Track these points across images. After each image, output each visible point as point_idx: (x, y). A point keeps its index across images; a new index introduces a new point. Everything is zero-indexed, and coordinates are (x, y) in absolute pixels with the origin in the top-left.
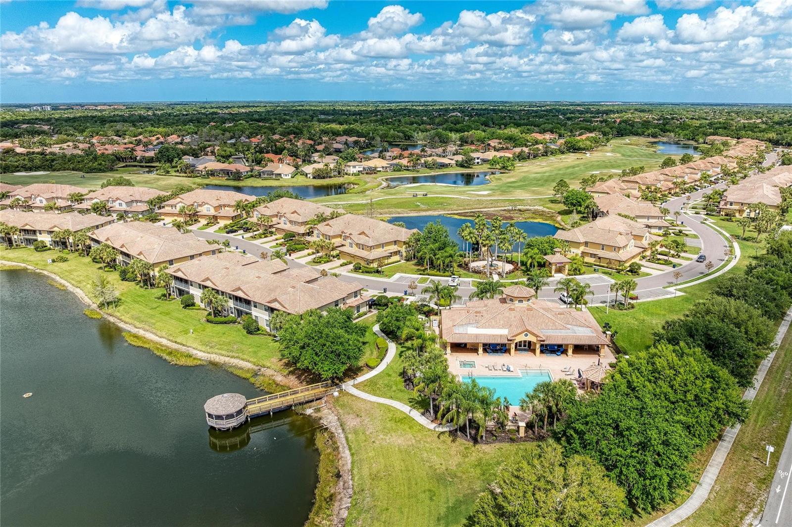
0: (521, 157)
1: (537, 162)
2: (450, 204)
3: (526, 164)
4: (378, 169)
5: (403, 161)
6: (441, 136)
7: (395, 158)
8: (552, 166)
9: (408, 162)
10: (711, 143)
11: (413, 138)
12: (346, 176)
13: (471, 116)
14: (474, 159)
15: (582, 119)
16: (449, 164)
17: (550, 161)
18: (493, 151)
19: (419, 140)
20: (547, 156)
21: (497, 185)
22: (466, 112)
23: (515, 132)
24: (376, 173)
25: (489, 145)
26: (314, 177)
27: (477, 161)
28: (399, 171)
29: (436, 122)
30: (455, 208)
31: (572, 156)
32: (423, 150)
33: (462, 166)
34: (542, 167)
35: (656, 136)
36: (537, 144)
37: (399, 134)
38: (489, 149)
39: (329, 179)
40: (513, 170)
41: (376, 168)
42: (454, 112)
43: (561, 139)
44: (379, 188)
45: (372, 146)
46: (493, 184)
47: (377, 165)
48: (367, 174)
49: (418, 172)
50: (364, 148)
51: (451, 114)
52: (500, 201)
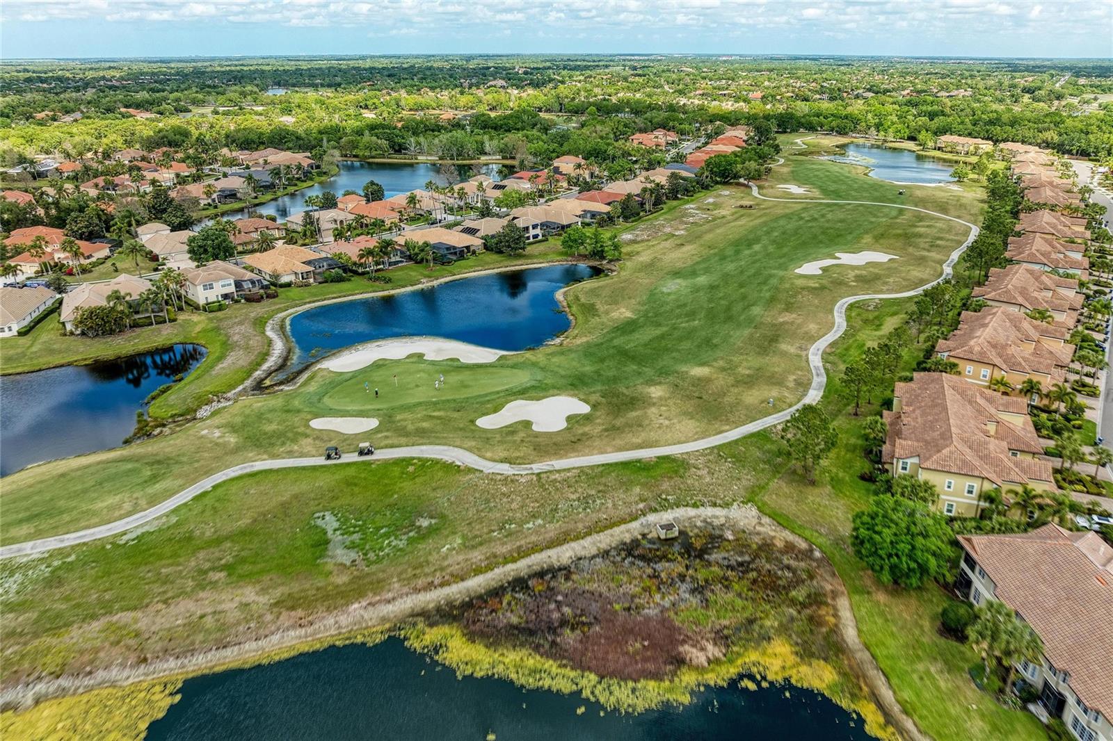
1: (663, 222)
2: (443, 523)
3: (640, 231)
4: (284, 280)
5: (351, 250)
6: (462, 147)
7: (339, 235)
8: (699, 237)
9: (361, 256)
10: (949, 149)
11: (406, 149)
12: (182, 317)
13: (522, 88)
14: (527, 229)
15: (701, 92)
16: (468, 247)
17: (691, 220)
18: (565, 184)
19: (421, 153)
20: (676, 198)
21: (588, 345)
22: (513, 79)
23: (603, 134)
24: (275, 296)
25: (556, 170)
26: (83, 334)
27: (532, 232)
28: (339, 280)
29: (462, 104)
30: (457, 561)
31: (725, 199)
32: (412, 200)
33: (500, 252)
34: (679, 242)
35: (846, 134)
36: (651, 166)
37: (379, 141)
38: (558, 181)
39: (129, 334)
40: (618, 260)
41: (277, 276)
42: (495, 79)
43: (684, 140)
44: (248, 383)
45: (319, 174)
46: (578, 341)
47: (280, 269)
48: (249, 299)
49: (388, 281)
50: (298, 179)
51: (491, 83)
52: (611, 479)
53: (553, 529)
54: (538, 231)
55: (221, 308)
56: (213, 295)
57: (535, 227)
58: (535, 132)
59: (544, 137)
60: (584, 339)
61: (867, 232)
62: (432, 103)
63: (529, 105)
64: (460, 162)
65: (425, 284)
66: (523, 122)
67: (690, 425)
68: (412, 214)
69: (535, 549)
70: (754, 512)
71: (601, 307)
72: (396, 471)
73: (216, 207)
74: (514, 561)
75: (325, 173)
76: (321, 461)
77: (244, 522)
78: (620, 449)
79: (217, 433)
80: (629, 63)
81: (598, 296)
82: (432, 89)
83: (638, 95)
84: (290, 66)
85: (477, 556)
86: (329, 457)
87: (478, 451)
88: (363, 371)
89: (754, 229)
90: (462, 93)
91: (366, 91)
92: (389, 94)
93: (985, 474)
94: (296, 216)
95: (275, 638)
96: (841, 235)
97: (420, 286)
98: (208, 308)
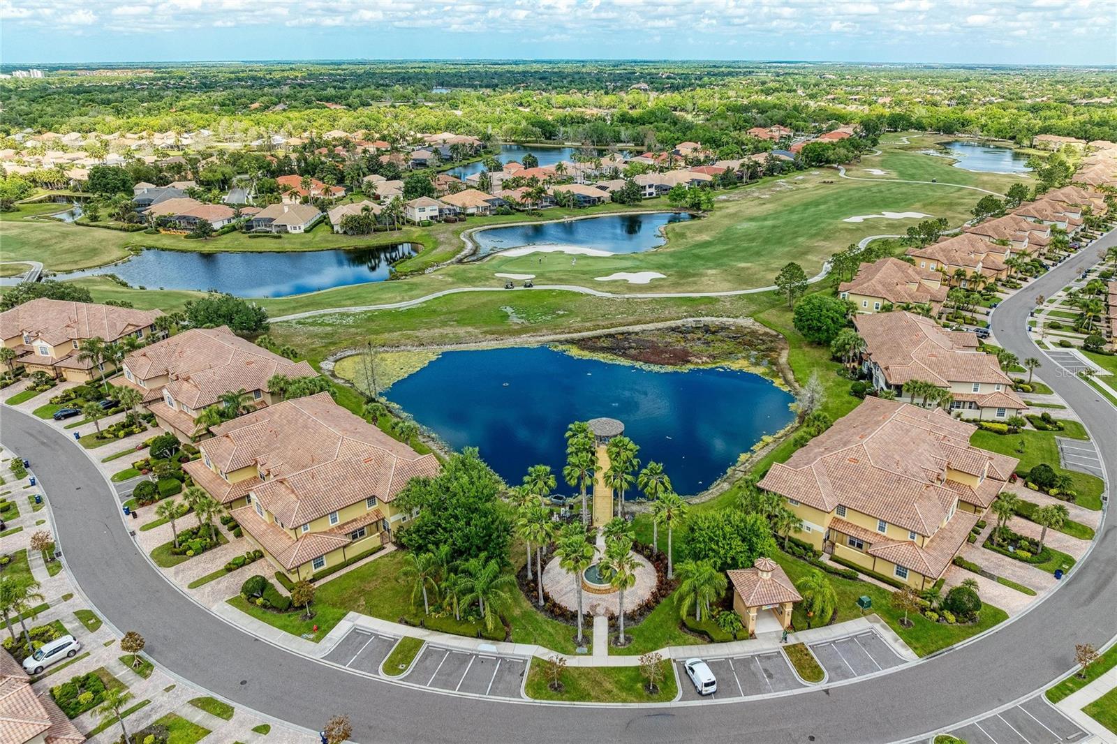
0: (728, 181)
1: (754, 190)
2: (571, 313)
3: (734, 194)
4: (470, 211)
5: (516, 195)
6: (601, 134)
7: (506, 186)
8: (780, 199)
9: (523, 197)
10: (1042, 147)
11: (555, 135)
12: (405, 228)
13: (662, 90)
14: (644, 188)
15: (832, 97)
16: (599, 198)
17: (778, 189)
18: (683, 164)
19: (567, 139)
20: (772, 175)
21: (674, 252)
22: (656, 83)
23: (724, 126)
24: (464, 220)
25: (677, 153)
26: (345, 233)
27: (648, 191)
28: (508, 213)
29: (605, 103)
30: (577, 325)
31: (815, 177)
32: (560, 167)
33: (623, 203)
34: (762, 202)
35: (952, 133)
36: (757, 150)
37: (534, 129)
38: (676, 160)
39: (373, 235)
40: (710, 211)
41: (465, 208)
42: (638, 83)
43: (799, 136)
44: (453, 260)
45: (486, 153)
46: (668, 250)
47: (467, 203)
48: (447, 221)
49: (540, 215)
50: (471, 155)
51: (634, 86)
52: (670, 303)
53: (631, 319)
54: (653, 190)
55: (429, 224)
56: (424, 216)
57: (650, 186)
58: (666, 124)
59: (672, 128)
60: (673, 249)
61: (919, 201)
62: (579, 102)
63: (665, 105)
64: (599, 147)
65: (567, 219)
66: (656, 117)
67: (728, 285)
68: (559, 179)
69: (620, 325)
70: (752, 321)
71: (688, 234)
72: (546, 294)
73: (411, 171)
74: (608, 328)
75: (490, 152)
76: (503, 289)
77: (464, 307)
78: (680, 292)
79: (440, 277)
80: (773, 70)
81: (689, 229)
82: (580, 90)
83: (769, 98)
84: (451, 69)
85: (588, 324)
86: (507, 287)
87: (594, 288)
88: (526, 256)
89: (828, 195)
90: (607, 93)
91: (521, 91)
92: (541, 94)
93: (885, 296)
94: (474, 177)
95: (484, 343)
96: (897, 202)
97: (563, 220)
98: (421, 224)
